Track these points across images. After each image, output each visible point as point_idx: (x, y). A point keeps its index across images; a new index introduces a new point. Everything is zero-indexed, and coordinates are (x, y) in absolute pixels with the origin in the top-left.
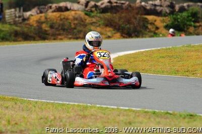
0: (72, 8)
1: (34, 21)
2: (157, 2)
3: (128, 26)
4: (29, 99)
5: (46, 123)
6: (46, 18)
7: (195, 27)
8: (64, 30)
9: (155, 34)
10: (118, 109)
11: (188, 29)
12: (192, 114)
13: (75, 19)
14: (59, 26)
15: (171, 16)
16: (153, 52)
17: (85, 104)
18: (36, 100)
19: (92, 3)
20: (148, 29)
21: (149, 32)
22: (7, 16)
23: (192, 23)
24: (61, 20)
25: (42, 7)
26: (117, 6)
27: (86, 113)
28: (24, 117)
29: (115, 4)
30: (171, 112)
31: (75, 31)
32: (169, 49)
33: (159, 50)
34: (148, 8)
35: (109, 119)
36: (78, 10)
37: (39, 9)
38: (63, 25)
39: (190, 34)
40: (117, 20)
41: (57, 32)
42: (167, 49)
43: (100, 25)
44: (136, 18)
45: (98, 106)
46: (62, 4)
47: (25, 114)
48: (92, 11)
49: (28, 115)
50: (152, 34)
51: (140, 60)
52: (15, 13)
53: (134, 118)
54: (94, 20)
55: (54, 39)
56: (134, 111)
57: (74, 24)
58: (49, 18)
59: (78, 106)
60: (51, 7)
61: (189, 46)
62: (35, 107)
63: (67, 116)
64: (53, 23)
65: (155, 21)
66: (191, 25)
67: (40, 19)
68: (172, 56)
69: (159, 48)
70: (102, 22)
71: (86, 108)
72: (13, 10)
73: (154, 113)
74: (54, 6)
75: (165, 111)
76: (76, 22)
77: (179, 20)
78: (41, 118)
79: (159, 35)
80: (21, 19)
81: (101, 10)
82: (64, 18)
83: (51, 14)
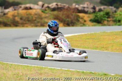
0: (34, 8)
1: (10, 15)
4: (7, 63)
5: (17, 77)
6: (18, 14)
7: (108, 21)
8: (29, 21)
9: (84, 25)
10: (61, 69)
11: (103, 22)
12: (106, 73)
13: (36, 14)
14: (26, 19)
15: (94, 14)
16: (82, 35)
18: (11, 63)
19: (46, 5)
20: (80, 21)
21: (80, 23)
23: (106, 19)
24: (27, 15)
25: (16, 7)
26: (61, 7)
27: (42, 72)
28: (4, 74)
30: (93, 72)
32: (92, 34)
33: (86, 34)
34: (80, 9)
35: (55, 75)
36: (37, 9)
37: (14, 8)
38: (28, 18)
39: (105, 25)
40: (61, 16)
41: (25, 22)
42: (91, 34)
43: (50, 18)
45: (49, 67)
46: (28, 5)
47: (5, 72)
48: (46, 10)
49: (6, 72)
50: (82, 25)
51: (75, 40)
53: (71, 75)
54: (47, 15)
55: (23, 26)
56: (71, 71)
58: (20, 14)
59: (37, 67)
60: (21, 7)
61: (104, 32)
62: (11, 67)
63: (30, 73)
64: (22, 17)
65: (84, 17)
66: (105, 20)
67: (14, 14)
68: (94, 38)
69: (86, 33)
70: (52, 17)
71: (42, 68)
73: (83, 72)
74: (23, 6)
75: (90, 72)
76: (36, 16)
77: (98, 17)
78: (15, 74)
79: (86, 25)
82: (29, 14)
83: (21, 11)
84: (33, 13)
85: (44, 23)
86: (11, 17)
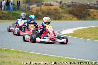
0: (53, 4)
1: (34, 10)
2: (96, 3)
3: (81, 14)
6: (41, 9)
14: (47, 13)
17: (60, 57)
20: (90, 16)
21: (91, 17)
22: (22, 8)
25: (39, 3)
26: (75, 4)
29: (74, 3)
31: (54, 15)
34: (91, 5)
36: (56, 6)
37: (37, 4)
43: (67, 13)
44: (84, 10)
46: (49, 2)
48: (63, 6)
50: (92, 18)
51: (87, 32)
52: (25, 6)
54: (64, 11)
57: (54, 12)
58: (42, 9)
60: (43, 4)
65: (94, 12)
67: (37, 9)
70: (68, 12)
72: (25, 4)
76: (55, 11)
79: (96, 19)
80: (28, 9)
81: (68, 6)
82: (49, 9)
83: (43, 7)
84: (52, 9)
85: (61, 17)
86: (35, 12)
